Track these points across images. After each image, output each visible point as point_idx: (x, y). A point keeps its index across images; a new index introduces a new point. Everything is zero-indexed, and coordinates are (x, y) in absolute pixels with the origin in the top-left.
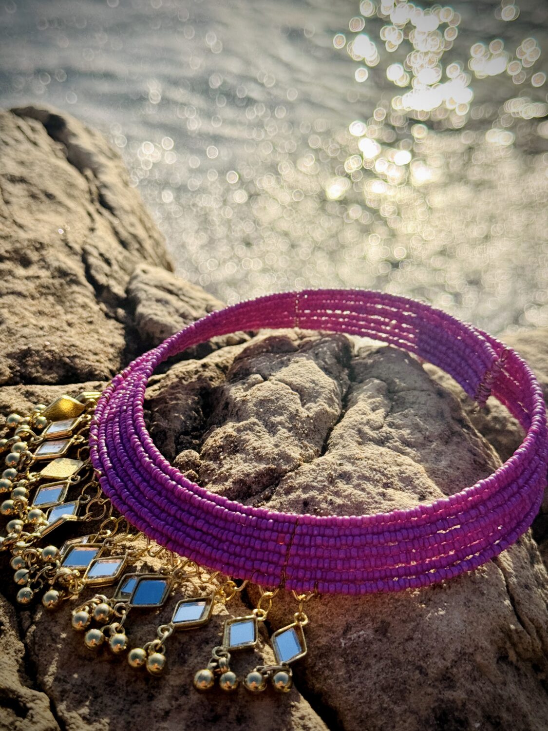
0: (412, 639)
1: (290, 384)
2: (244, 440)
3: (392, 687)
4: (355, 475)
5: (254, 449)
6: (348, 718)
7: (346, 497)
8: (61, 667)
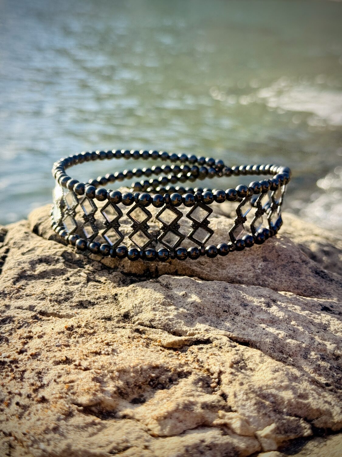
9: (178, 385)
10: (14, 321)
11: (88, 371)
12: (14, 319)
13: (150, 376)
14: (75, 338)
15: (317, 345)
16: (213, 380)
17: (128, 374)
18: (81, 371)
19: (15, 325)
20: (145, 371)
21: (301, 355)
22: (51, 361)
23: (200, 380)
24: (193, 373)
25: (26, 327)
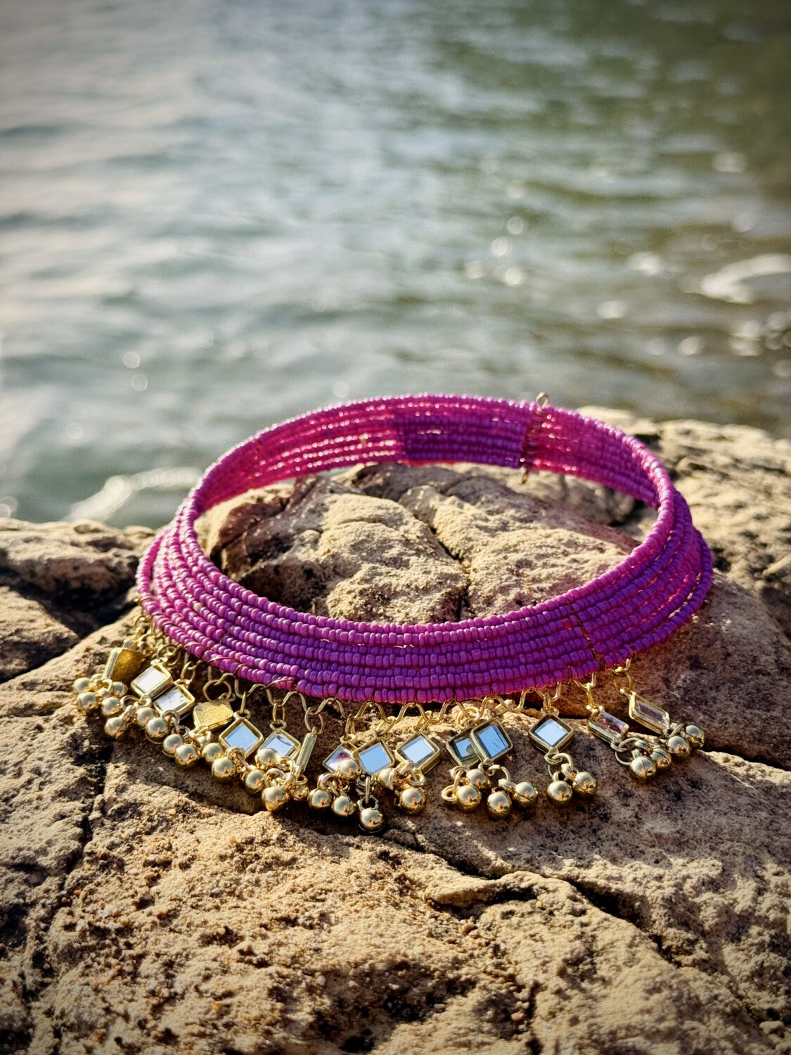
0: (729, 655)
1: (362, 519)
2: (385, 586)
3: (753, 701)
4: (532, 558)
5: (408, 586)
6: (746, 746)
7: (548, 577)
8: (492, 847)
9: (443, 1014)
10: (140, 814)
11: (263, 970)
12: (143, 809)
13: (388, 988)
14: (253, 871)
15: (768, 911)
16: (519, 1003)
17: (343, 980)
18: (251, 967)
19: (141, 826)
20: (381, 974)
21: (728, 934)
22: (196, 935)
23: (491, 1003)
24: (478, 985)
25: (162, 831)
